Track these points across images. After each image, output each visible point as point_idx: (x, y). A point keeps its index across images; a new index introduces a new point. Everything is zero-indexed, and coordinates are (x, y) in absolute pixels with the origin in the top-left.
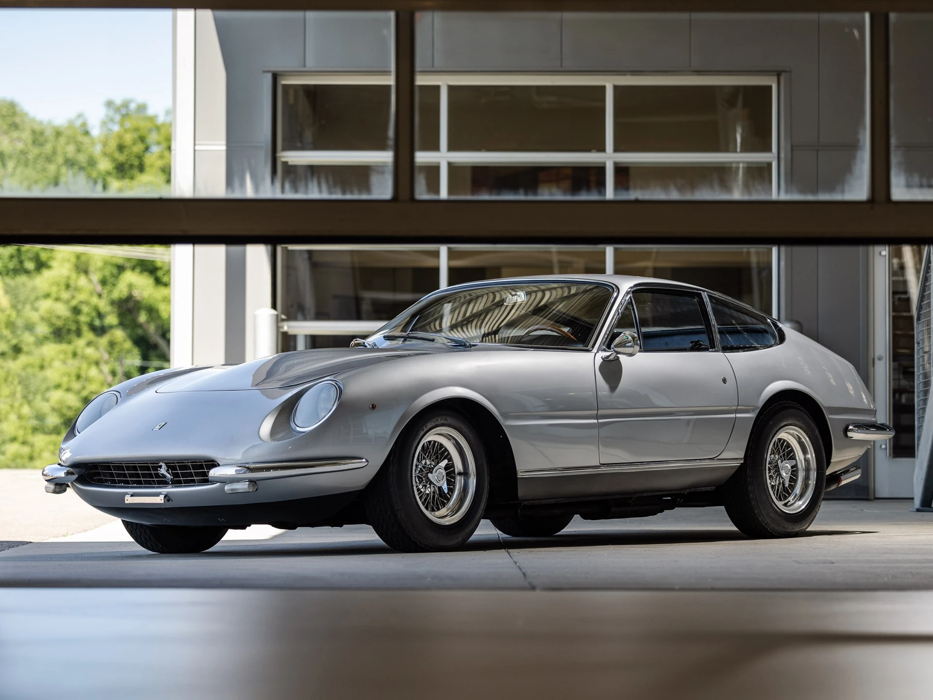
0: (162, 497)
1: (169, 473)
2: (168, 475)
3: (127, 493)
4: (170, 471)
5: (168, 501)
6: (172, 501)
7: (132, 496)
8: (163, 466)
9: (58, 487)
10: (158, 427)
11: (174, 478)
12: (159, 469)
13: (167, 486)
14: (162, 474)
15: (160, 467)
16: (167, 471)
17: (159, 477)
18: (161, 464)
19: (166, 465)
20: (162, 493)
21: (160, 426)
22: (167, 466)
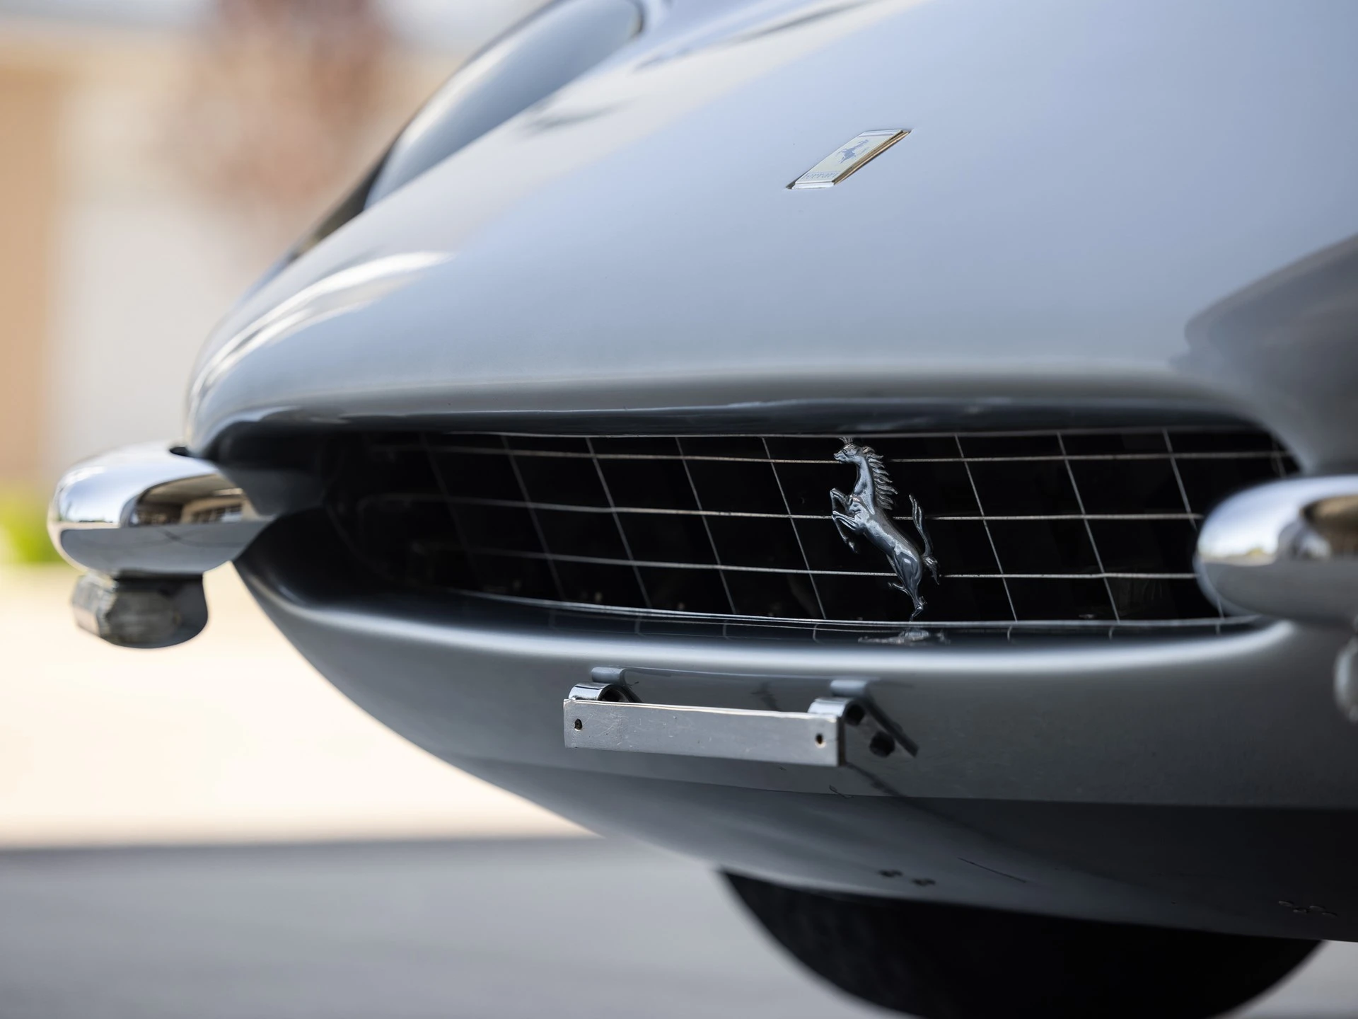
0: (828, 712)
1: (906, 530)
2: (900, 547)
3: (579, 672)
4: (917, 509)
5: (882, 745)
6: (912, 749)
7: (614, 691)
8: (864, 475)
9: (136, 600)
10: (837, 164)
11: (942, 567)
12: (834, 493)
13: (895, 632)
14: (862, 536)
15: (847, 476)
16: (894, 513)
17: (840, 557)
18: (849, 453)
19: (887, 465)
20: (837, 684)
21: (849, 154)
22: (894, 473)
